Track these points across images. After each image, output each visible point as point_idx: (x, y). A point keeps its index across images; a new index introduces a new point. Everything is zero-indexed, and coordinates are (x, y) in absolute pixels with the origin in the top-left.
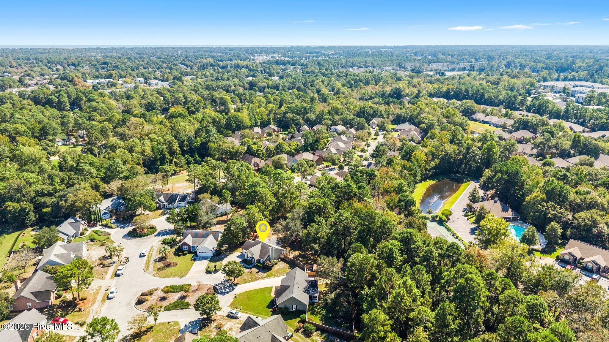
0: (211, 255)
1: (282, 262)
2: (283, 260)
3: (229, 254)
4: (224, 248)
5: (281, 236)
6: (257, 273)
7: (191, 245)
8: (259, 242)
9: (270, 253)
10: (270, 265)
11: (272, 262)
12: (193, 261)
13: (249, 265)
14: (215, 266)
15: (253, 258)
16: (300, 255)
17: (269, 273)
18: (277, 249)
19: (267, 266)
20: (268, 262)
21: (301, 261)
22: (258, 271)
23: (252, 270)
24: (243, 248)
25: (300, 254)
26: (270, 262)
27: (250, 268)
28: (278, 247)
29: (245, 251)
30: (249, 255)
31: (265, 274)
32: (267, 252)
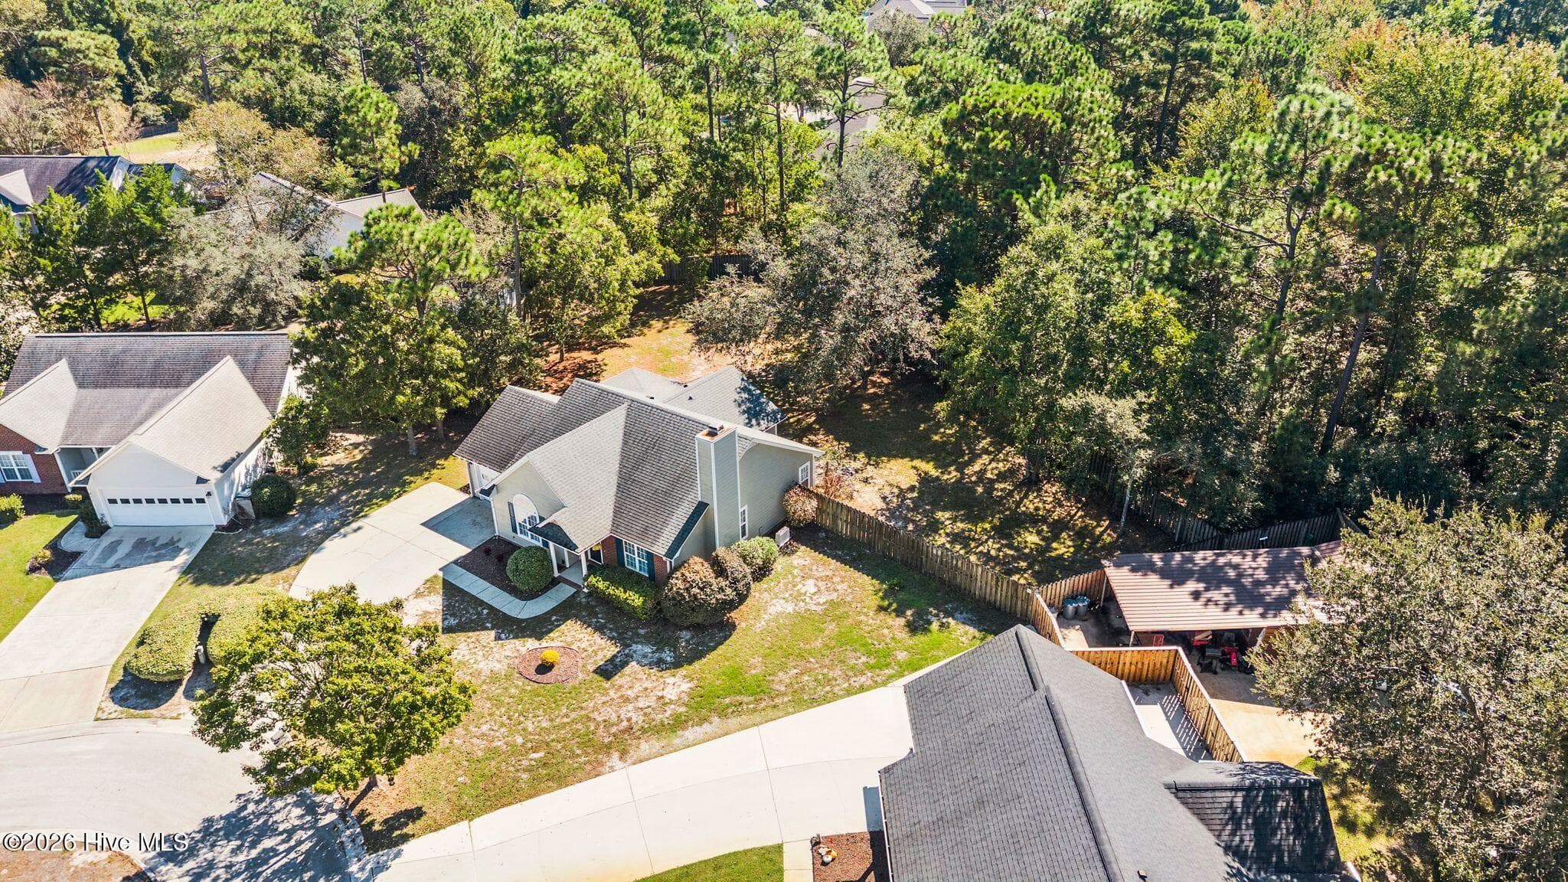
0: (214, 515)
1: (804, 556)
2: (809, 534)
3: (368, 502)
4: (340, 458)
5: (760, 354)
6: (608, 671)
7: (51, 444)
8: (607, 401)
9: (707, 485)
10: (720, 590)
11: (732, 561)
12: (44, 577)
13: (527, 595)
14: (208, 624)
15: (553, 533)
16: (930, 493)
17: (713, 664)
18: (758, 448)
19: (696, 605)
20: (699, 569)
21: (955, 538)
22: (605, 648)
23: (551, 646)
24: (476, 456)
25: (925, 480)
26: (720, 569)
27: (538, 627)
28: (760, 434)
29: (486, 475)
30: (525, 511)
31: (676, 685)
32: (684, 478)
